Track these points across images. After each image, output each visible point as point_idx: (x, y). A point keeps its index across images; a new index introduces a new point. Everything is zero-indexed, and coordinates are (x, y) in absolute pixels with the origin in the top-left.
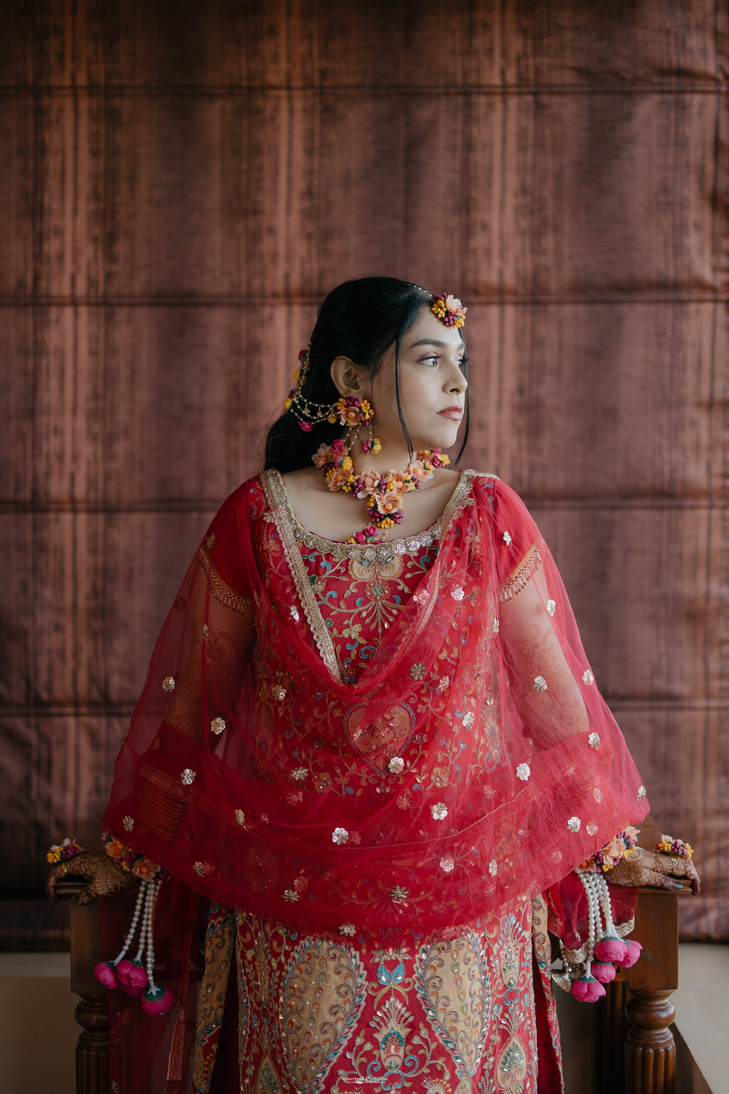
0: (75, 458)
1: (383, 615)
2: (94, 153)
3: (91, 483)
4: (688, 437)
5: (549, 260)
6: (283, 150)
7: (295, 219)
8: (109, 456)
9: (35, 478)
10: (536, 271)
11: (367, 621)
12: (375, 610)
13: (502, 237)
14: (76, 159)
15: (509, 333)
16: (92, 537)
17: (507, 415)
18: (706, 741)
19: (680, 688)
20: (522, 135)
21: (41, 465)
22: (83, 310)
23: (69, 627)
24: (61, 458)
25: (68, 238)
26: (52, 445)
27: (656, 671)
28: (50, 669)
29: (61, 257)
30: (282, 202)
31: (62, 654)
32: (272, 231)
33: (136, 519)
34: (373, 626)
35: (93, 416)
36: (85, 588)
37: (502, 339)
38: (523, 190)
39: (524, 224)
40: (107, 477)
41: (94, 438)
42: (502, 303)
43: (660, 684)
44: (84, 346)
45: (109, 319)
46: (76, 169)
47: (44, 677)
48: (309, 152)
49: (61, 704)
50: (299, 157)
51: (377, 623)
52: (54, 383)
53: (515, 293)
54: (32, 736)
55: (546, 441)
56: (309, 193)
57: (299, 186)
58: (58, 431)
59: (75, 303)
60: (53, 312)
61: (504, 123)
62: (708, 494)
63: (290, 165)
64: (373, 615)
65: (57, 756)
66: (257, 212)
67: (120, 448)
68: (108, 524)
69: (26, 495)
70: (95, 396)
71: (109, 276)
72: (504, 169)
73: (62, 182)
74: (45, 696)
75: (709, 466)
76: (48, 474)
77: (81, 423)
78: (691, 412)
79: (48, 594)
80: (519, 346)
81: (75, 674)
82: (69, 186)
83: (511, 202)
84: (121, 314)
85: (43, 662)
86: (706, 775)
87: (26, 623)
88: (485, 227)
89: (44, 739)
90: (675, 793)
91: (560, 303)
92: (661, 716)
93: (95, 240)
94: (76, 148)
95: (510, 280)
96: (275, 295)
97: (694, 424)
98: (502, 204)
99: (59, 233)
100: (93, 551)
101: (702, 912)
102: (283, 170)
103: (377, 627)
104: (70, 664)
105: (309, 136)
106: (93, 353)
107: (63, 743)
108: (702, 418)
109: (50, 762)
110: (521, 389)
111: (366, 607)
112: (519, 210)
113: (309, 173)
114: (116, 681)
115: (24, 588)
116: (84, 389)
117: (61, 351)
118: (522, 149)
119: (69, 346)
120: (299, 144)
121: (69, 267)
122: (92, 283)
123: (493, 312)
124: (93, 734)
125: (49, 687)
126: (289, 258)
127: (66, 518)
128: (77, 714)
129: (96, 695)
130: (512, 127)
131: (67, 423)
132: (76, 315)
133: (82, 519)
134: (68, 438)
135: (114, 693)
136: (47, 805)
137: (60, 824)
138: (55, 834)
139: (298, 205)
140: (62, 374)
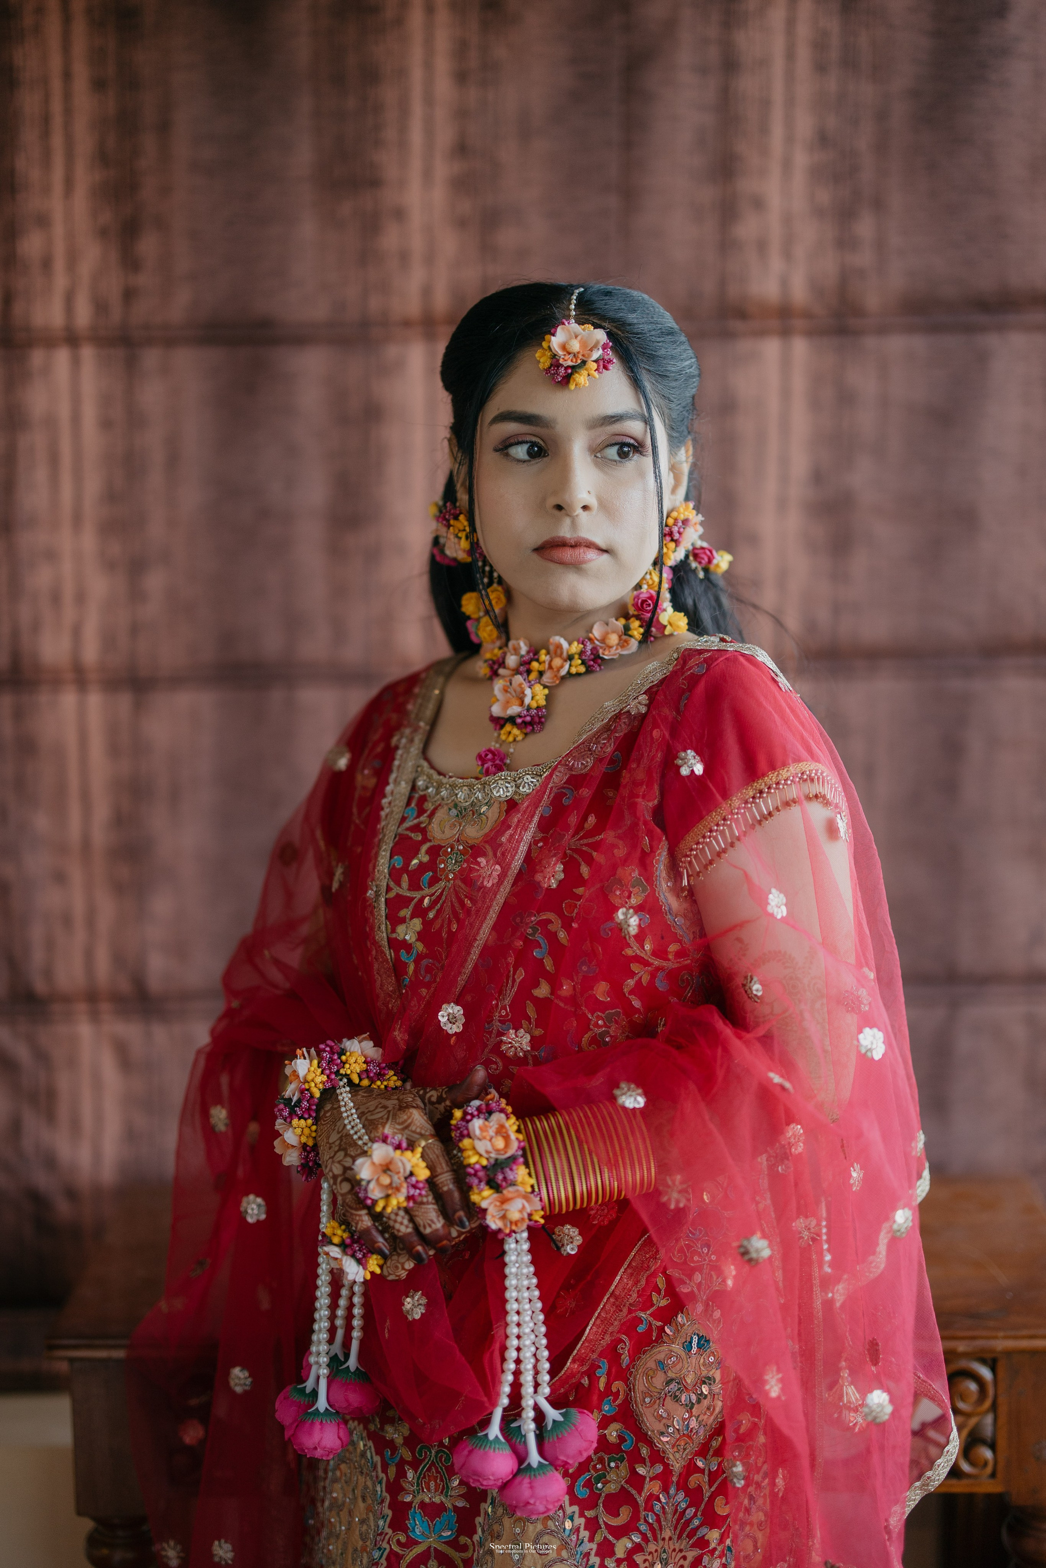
0: (81, 598)
1: (453, 906)
2: (99, 85)
3: (108, 641)
5: (864, 258)
6: (417, 75)
7: (439, 194)
8: (136, 596)
9: (15, 632)
10: (845, 277)
11: (431, 915)
12: (443, 897)
13: (787, 220)
14: (67, 96)
15: (799, 383)
16: (112, 730)
17: (794, 521)
20: (820, 45)
21: (25, 613)
22: (88, 353)
23: (76, 875)
24: (56, 598)
25: (59, 230)
26: (41, 579)
28: (50, 945)
29: (47, 263)
30: (416, 165)
31: (67, 921)
32: (400, 214)
33: (184, 699)
34: (437, 925)
35: (108, 529)
36: (102, 812)
37: (786, 394)
38: (823, 139)
39: (824, 197)
40: (135, 630)
41: (109, 565)
42: (785, 333)
44: (90, 413)
45: (131, 365)
46: (68, 111)
47: (38, 957)
48: (461, 77)
49: (67, 998)
50: (444, 87)
51: (443, 921)
52: (41, 474)
53: (807, 315)
54: (22, 1052)
55: (860, 563)
56: (461, 149)
57: (445, 136)
58: (51, 555)
59: (72, 339)
60: (37, 357)
61: (791, 23)
63: (429, 100)
64: (439, 905)
65: (63, 1083)
66: (375, 183)
67: (155, 581)
68: (138, 707)
70: (111, 496)
71: (129, 295)
72: (790, 102)
73: (46, 134)
74: (40, 986)
76: (36, 627)
77: (89, 541)
79: (42, 822)
80: (815, 404)
82: (57, 141)
83: (801, 159)
84: (151, 358)
85: (37, 933)
87: (8, 870)
88: (759, 204)
89: (42, 1057)
91: (882, 330)
93: (103, 233)
94: (67, 75)
95: (800, 293)
96: (407, 323)
98: (787, 164)
99: (43, 221)
100: (114, 750)
102: (417, 109)
103: (442, 926)
104: (80, 936)
105: (461, 49)
106: (106, 424)
109: (51, 1094)
110: (817, 477)
111: (432, 890)
112: (817, 174)
113: (461, 114)
114: (157, 963)
116: (93, 486)
117: (51, 422)
118: (820, 68)
119: (64, 411)
120: (443, 65)
121: (60, 281)
122: (100, 307)
123: (771, 348)
124: (122, 1051)
125: (48, 973)
126: (430, 259)
127: (69, 699)
128: (95, 1017)
129: (125, 986)
130: (803, 31)
131: (65, 541)
132: (76, 362)
133: (95, 700)
134: (67, 567)
135: (155, 983)
136: (50, 1162)
137: (72, 1194)
138: (63, 1208)
139: (442, 170)
140: (54, 460)
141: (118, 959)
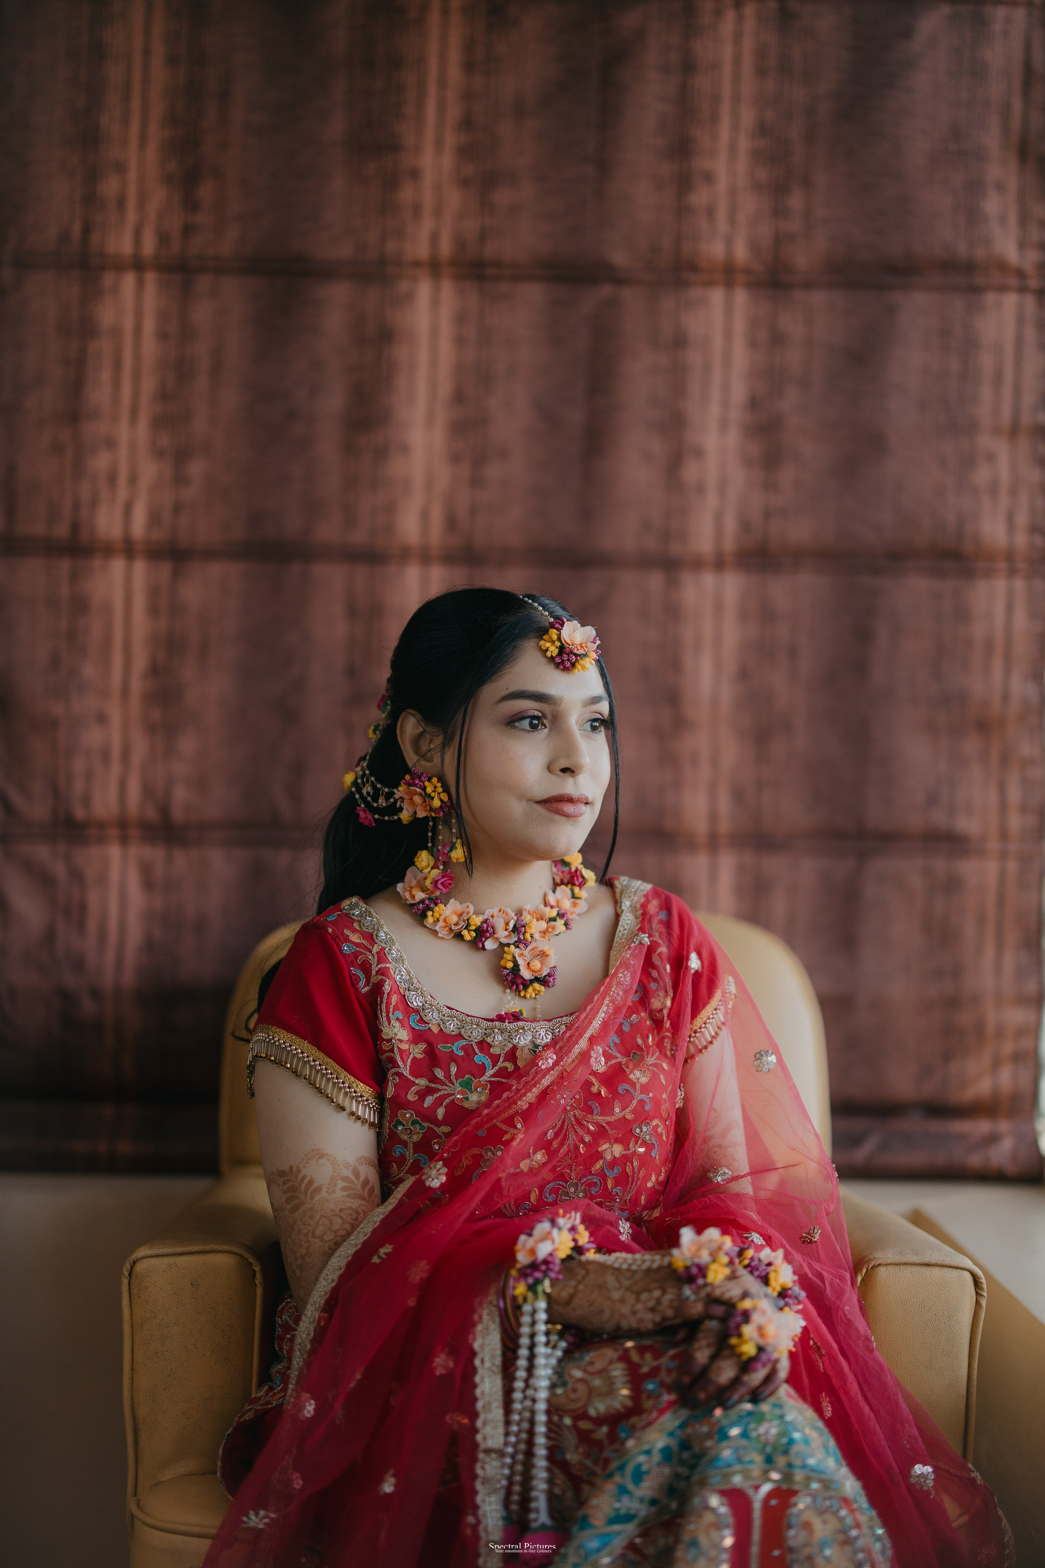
0: (133, 480)
2: (172, 60)
3: (154, 518)
4: (982, 476)
5: (794, 225)
6: (433, 63)
7: (448, 160)
8: (180, 479)
9: (76, 507)
10: (779, 240)
13: (732, 192)
14: (146, 68)
15: (739, 326)
16: (153, 593)
17: (733, 438)
18: (1001, 900)
19: (967, 825)
20: (761, 54)
21: (85, 490)
22: (150, 277)
23: (115, 716)
24: (112, 479)
25: (132, 175)
26: (101, 462)
27: (933, 799)
28: (89, 775)
29: (121, 202)
30: (430, 134)
31: (106, 756)
32: (415, 174)
33: (215, 569)
35: (159, 423)
37: (728, 334)
38: (762, 129)
39: (763, 175)
40: (177, 508)
41: (159, 453)
42: (729, 284)
43: (939, 818)
44: (149, 325)
45: (186, 292)
46: (146, 81)
47: (79, 787)
48: (469, 67)
49: (101, 825)
50: (455, 73)
52: (106, 375)
53: (747, 271)
54: (60, 870)
55: (787, 475)
56: (467, 124)
57: (454, 113)
58: (110, 443)
59: (138, 265)
60: (108, 279)
61: (738, 36)
62: (1009, 556)
63: (442, 84)
65: (93, 899)
66: (395, 147)
67: (196, 468)
68: (176, 575)
69: (62, 531)
70: (163, 395)
71: (188, 230)
72: (736, 98)
73: (126, 98)
74: (79, 813)
75: (1010, 518)
76: (94, 503)
77: (143, 430)
78: (985, 441)
79: (89, 670)
80: (752, 343)
81: (123, 784)
82: (136, 104)
83: (744, 144)
84: (203, 283)
85: (79, 765)
86: (1000, 947)
87: (58, 709)
88: (709, 178)
89: (77, 875)
90: (957, 972)
91: (809, 286)
92: (940, 865)
93: (169, 179)
94: (147, 52)
95: (741, 253)
96: (417, 264)
97: (991, 458)
98: (733, 148)
99: (120, 168)
100: (153, 611)
101: (993, 1139)
102: (432, 90)
104: (116, 769)
105: (469, 45)
106: (162, 336)
107: (102, 879)
108: (1002, 449)
109: (83, 908)
110: (753, 403)
112: (756, 156)
113: (468, 96)
114: (180, 795)
115: (55, 662)
116: (149, 386)
117: (116, 332)
118: (761, 72)
119: (128, 324)
120: (454, 56)
121: (132, 216)
122: (163, 239)
123: (717, 296)
124: (146, 870)
125: (87, 801)
126: (438, 212)
127: (118, 565)
128: (124, 840)
129: (151, 814)
130: (748, 44)
131: (123, 432)
132: (140, 284)
133: (140, 567)
134: (123, 453)
135: (178, 814)
136: (78, 964)
137: (96, 994)
138: (88, 1006)
139: (451, 140)
140: (117, 365)
141: (147, 790)
